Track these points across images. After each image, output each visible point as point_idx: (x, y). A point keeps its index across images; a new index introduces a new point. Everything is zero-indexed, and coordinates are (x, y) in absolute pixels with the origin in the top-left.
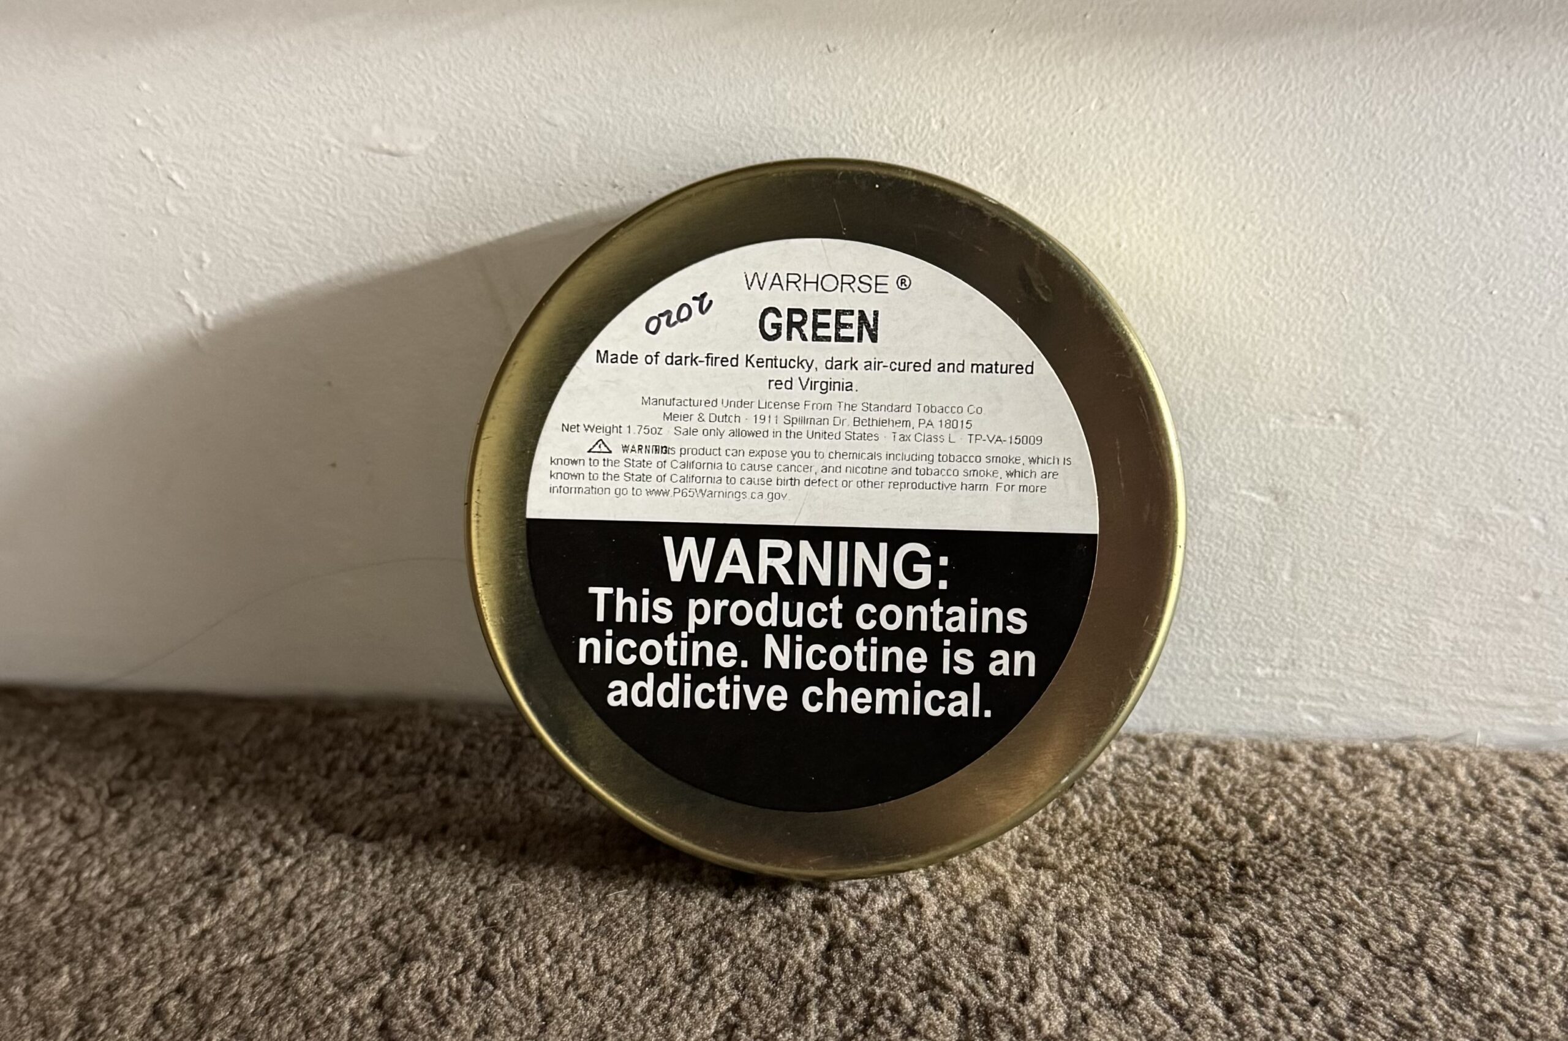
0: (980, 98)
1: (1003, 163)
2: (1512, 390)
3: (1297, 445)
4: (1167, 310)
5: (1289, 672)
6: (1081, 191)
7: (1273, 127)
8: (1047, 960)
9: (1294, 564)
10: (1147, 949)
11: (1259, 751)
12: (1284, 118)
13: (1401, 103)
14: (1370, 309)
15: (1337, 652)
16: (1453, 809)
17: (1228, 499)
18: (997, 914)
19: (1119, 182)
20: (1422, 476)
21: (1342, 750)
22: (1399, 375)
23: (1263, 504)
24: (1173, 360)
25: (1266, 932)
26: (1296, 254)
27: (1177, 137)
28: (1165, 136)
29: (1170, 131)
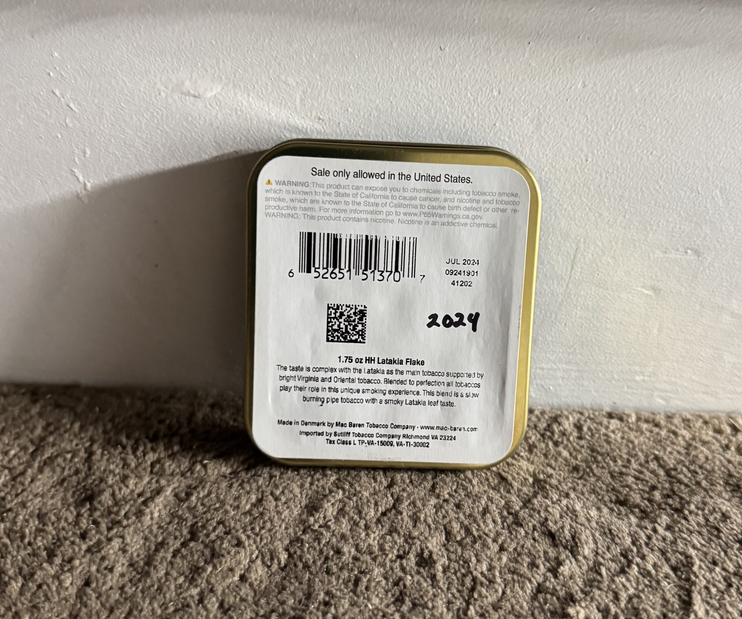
0: (520, 79)
1: (529, 114)
3: (668, 265)
4: (608, 194)
5: (652, 378)
6: (569, 131)
7: (671, 101)
9: (660, 325)
12: (677, 97)
13: (736, 92)
14: (711, 197)
15: (676, 369)
17: (630, 292)
19: (590, 126)
20: (728, 282)
22: (722, 231)
23: (648, 295)
24: (609, 221)
26: (677, 168)
27: (622, 104)
28: (615, 103)
29: (618, 100)
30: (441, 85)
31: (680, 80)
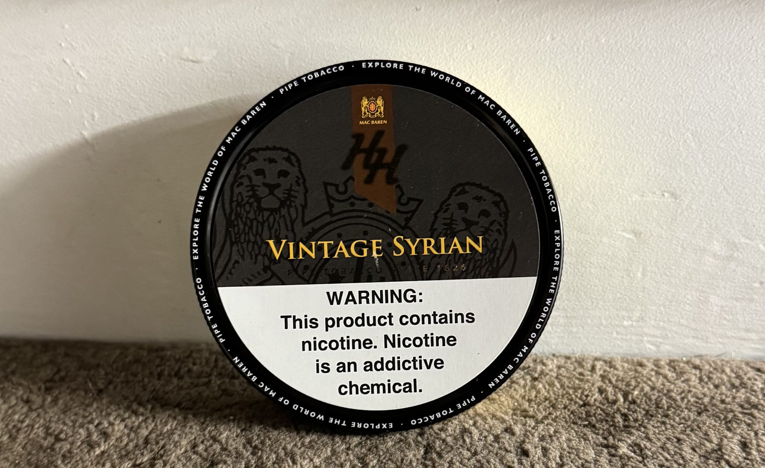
0: (492, 34)
1: (503, 67)
2: (751, 180)
3: (646, 209)
4: (583, 141)
5: (640, 323)
6: (541, 81)
7: (637, 49)
8: (539, 459)
9: (644, 269)
10: (587, 454)
11: (627, 361)
12: (642, 45)
13: (699, 38)
14: (683, 140)
15: (664, 313)
16: (726, 387)
17: (612, 236)
18: (509, 439)
19: (560, 77)
20: (707, 223)
21: (668, 361)
22: (697, 173)
23: (629, 239)
24: (585, 166)
25: (645, 445)
26: (647, 112)
27: (590, 54)
28: (583, 54)
29: (586, 51)
30: (419, 44)
31: (645, 29)
